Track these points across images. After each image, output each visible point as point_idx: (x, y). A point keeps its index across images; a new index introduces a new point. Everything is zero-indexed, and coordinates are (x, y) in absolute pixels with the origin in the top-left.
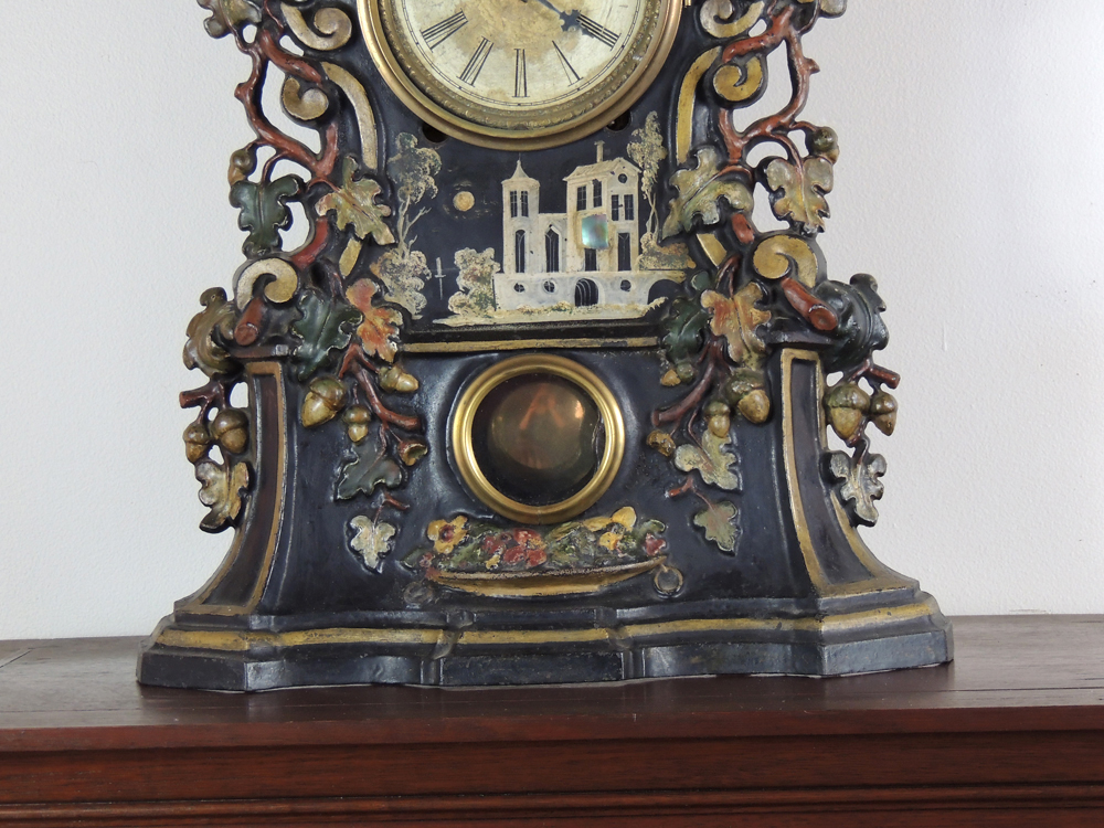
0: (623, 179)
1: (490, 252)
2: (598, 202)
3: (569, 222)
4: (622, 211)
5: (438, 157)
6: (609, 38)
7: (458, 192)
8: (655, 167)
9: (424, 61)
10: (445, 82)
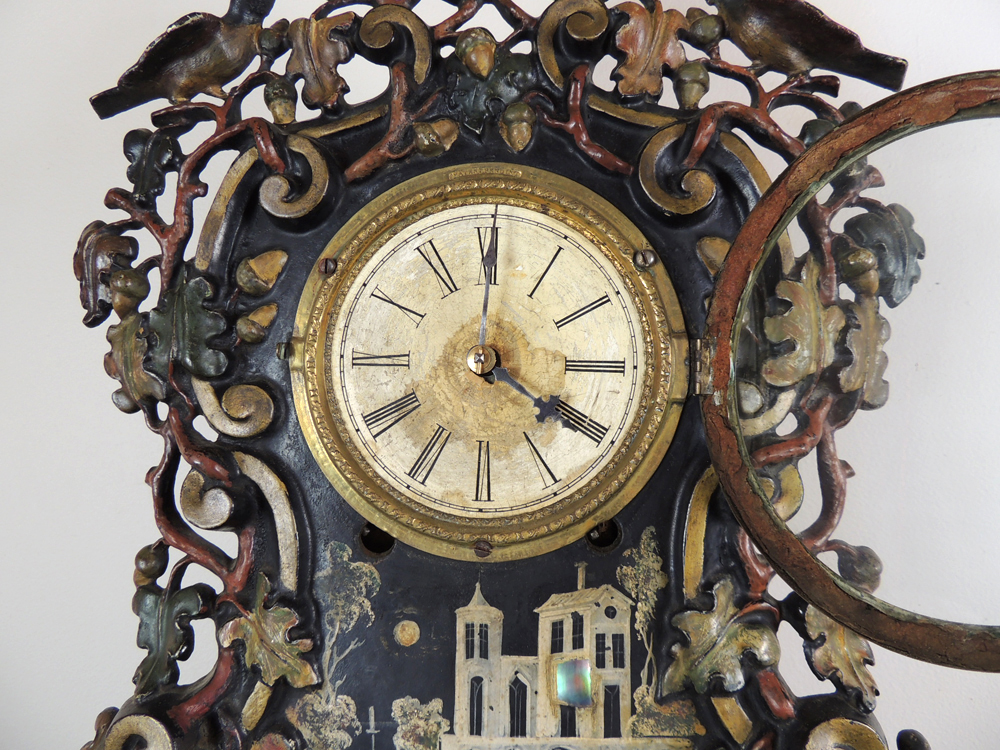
0: (611, 613)
1: (437, 704)
2: (578, 643)
3: (541, 669)
4: (609, 655)
5: (376, 574)
6: (596, 431)
7: (399, 620)
8: (653, 599)
9: (365, 452)
10: (390, 480)
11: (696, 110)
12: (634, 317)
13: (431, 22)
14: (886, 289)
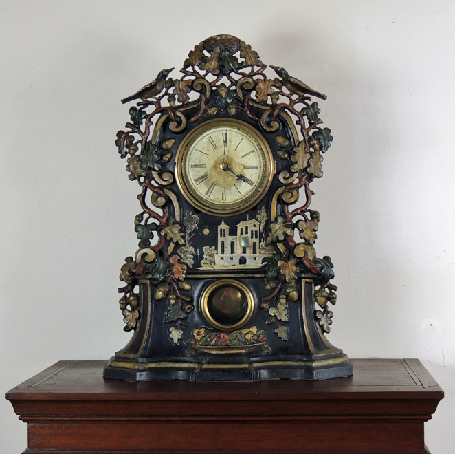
0: (254, 226)
1: (214, 247)
2: (247, 233)
3: (238, 239)
4: (254, 235)
5: (198, 218)
6: (251, 183)
7: (204, 229)
8: (265, 223)
9: (195, 189)
10: (201, 195)
11: (276, 104)
12: (260, 155)
13: (210, 81)
14: (321, 148)
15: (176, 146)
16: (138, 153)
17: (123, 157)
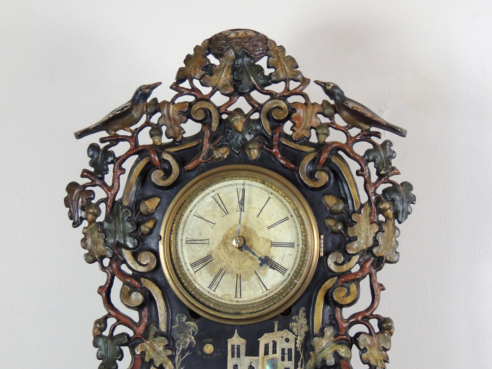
0: (287, 340)
2: (274, 352)
3: (260, 362)
4: (286, 356)
5: (196, 326)
6: (282, 270)
7: (206, 344)
8: (304, 335)
9: (191, 278)
10: (201, 289)
11: (325, 144)
12: (298, 226)
14: (396, 215)
15: (162, 208)
16: (101, 219)
17: (76, 225)
